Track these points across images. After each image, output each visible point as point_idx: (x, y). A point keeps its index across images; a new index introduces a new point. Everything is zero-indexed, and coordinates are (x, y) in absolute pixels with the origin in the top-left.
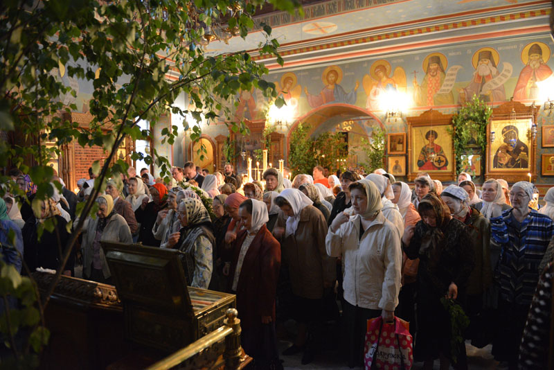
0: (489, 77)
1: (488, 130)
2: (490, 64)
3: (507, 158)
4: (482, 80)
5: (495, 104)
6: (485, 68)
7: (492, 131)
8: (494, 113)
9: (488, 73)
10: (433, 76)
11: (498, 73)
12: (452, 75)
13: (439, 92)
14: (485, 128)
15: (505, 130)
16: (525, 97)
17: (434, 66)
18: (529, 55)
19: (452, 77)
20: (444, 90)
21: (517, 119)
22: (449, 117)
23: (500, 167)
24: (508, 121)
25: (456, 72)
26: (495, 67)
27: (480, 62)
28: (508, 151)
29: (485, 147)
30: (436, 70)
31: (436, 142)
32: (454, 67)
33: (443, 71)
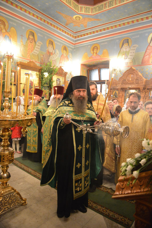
0: (52, 53)
2: (52, 48)
4: (50, 54)
6: (50, 49)
9: (51, 51)
10: (31, 43)
11: (55, 53)
13: (33, 53)
17: (31, 37)
18: (63, 50)
20: (35, 52)
25: (40, 45)
27: (49, 45)
30: (32, 39)
32: (40, 42)
33: (35, 42)
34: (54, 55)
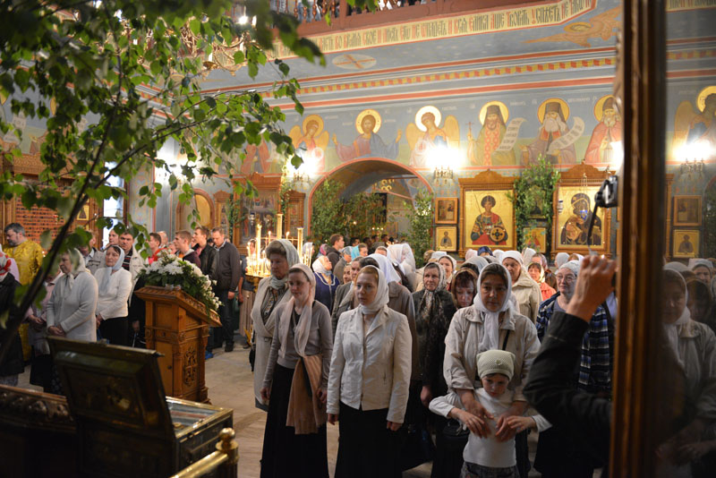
0: (556, 133)
1: (554, 198)
2: (559, 119)
3: (577, 232)
4: (550, 137)
5: (564, 166)
6: (552, 124)
7: (560, 200)
8: (562, 177)
9: (555, 129)
10: (491, 129)
11: (568, 130)
12: (514, 129)
13: (498, 149)
14: (552, 196)
15: (575, 198)
16: (598, 160)
17: (493, 117)
18: (603, 110)
19: (514, 132)
20: (503, 147)
21: (589, 185)
22: (510, 181)
23: (568, 243)
24: (578, 188)
25: (518, 126)
26: (565, 122)
27: (547, 115)
28: (578, 225)
29: (551, 218)
30: (495, 122)
31: (494, 210)
32: (517, 119)
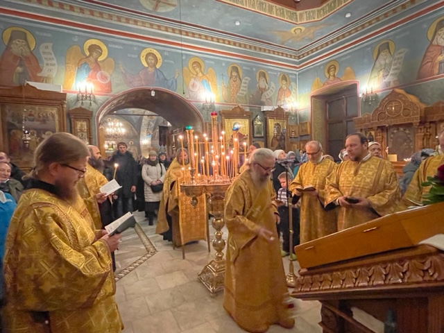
0: (264, 89)
2: (265, 81)
4: (262, 91)
6: (262, 84)
9: (264, 87)
10: (234, 81)
11: (269, 88)
12: (245, 83)
13: (238, 94)
17: (234, 74)
18: (282, 81)
19: (245, 85)
25: (247, 82)
26: (267, 83)
27: (260, 79)
30: (236, 77)
32: (246, 78)
33: (240, 79)
34: (267, 92)
